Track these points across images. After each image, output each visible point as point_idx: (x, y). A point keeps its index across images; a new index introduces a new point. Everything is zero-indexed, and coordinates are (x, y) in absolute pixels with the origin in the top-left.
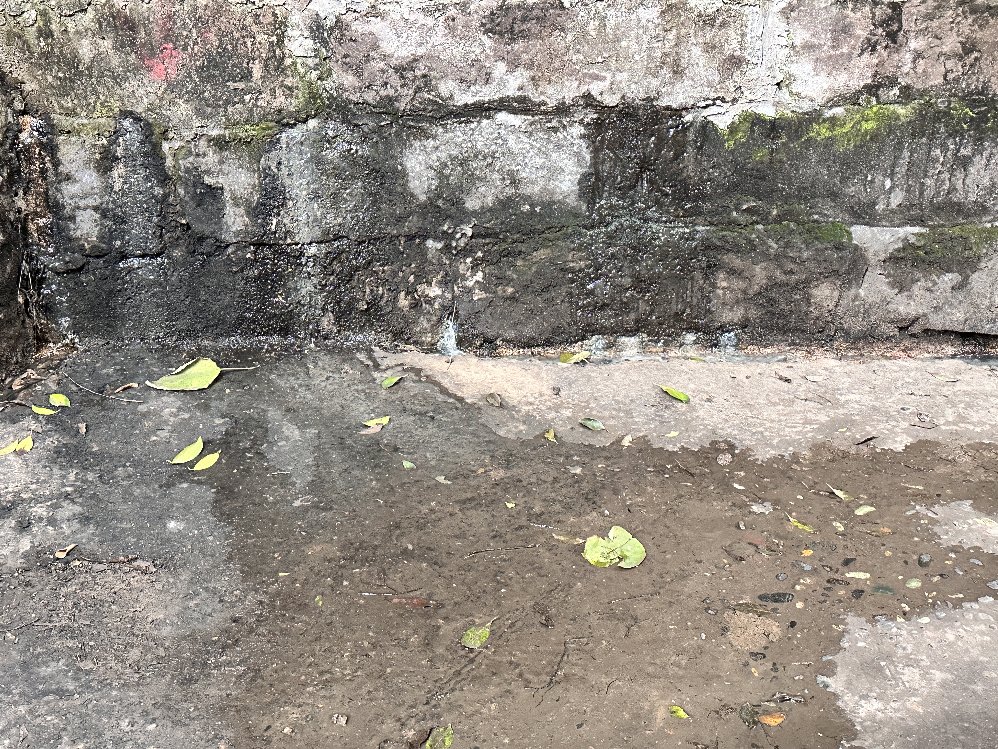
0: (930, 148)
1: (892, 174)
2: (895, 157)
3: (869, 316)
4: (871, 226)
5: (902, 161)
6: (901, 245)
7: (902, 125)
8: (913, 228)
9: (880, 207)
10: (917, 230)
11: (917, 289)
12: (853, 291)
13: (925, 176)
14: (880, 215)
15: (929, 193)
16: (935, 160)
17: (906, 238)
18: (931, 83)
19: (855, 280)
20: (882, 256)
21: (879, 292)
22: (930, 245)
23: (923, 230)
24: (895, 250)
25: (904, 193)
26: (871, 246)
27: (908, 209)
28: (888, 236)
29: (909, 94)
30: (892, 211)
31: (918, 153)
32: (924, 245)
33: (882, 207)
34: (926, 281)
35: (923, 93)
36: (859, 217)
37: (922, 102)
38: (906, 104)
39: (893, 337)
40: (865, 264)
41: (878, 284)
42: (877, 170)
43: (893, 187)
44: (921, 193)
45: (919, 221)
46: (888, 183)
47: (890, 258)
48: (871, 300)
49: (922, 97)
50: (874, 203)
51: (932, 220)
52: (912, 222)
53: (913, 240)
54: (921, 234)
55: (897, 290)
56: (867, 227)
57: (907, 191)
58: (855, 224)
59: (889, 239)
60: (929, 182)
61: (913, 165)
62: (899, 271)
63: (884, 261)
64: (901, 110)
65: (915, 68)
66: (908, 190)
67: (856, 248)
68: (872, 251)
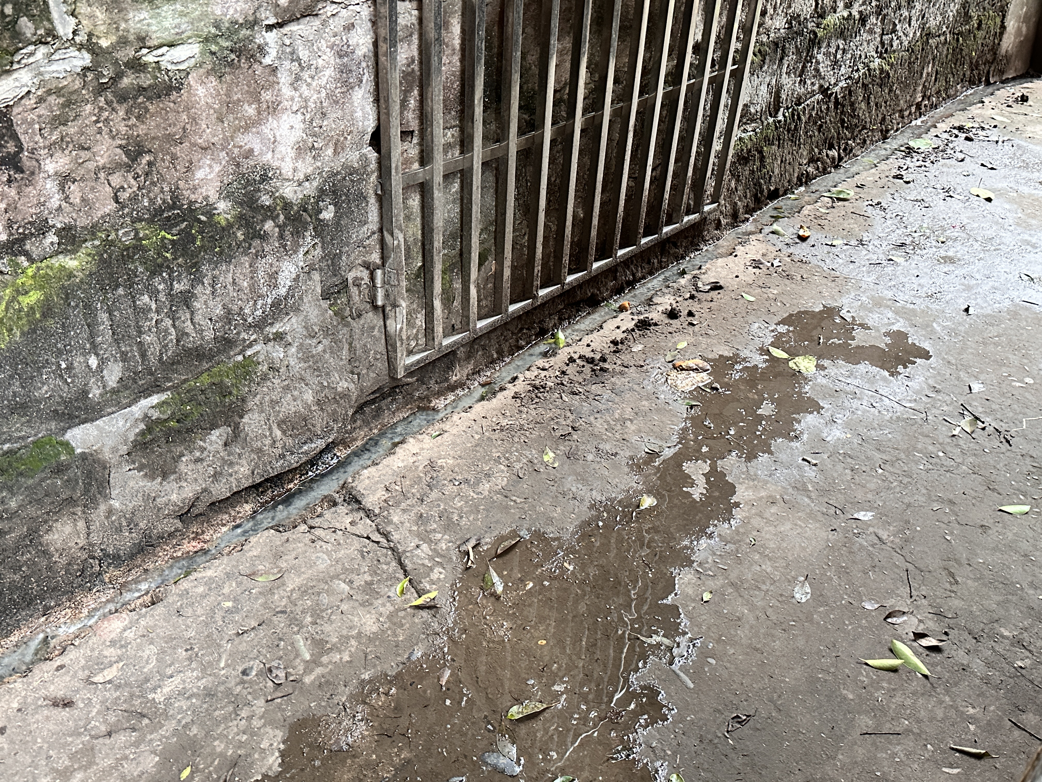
0: (133, 297)
1: (95, 348)
2: (89, 326)
3: (137, 525)
4: (93, 420)
5: (102, 328)
6: (142, 426)
7: (81, 282)
8: (149, 399)
9: (95, 393)
10: (155, 399)
11: (185, 466)
12: (103, 508)
13: (140, 333)
14: (99, 403)
15: (154, 351)
16: (146, 310)
17: (146, 416)
18: (99, 214)
19: (100, 493)
20: (124, 449)
21: (138, 491)
22: (180, 410)
23: (163, 397)
24: (137, 435)
25: (121, 364)
26: (103, 445)
27: (135, 381)
28: (121, 423)
29: (74, 236)
30: (114, 391)
31: (119, 309)
32: (173, 413)
33: (98, 392)
34: (191, 452)
35: (93, 230)
36: (71, 417)
37: (97, 243)
38: (74, 252)
39: (177, 530)
40: (105, 468)
41: (132, 483)
42: (71, 351)
43: (102, 362)
44: (143, 355)
45: (155, 388)
46: (93, 362)
47: (135, 446)
48: (131, 506)
49: (94, 236)
50: (85, 393)
51: (170, 380)
52: (146, 392)
53: (155, 415)
54: (164, 402)
55: (159, 479)
56: (88, 425)
57: (124, 361)
58: (69, 428)
59: (124, 426)
60: (147, 339)
61: (118, 326)
62: (153, 456)
63: (128, 454)
64: (71, 263)
65: (67, 197)
66: (124, 357)
67: (84, 456)
68: (106, 450)
